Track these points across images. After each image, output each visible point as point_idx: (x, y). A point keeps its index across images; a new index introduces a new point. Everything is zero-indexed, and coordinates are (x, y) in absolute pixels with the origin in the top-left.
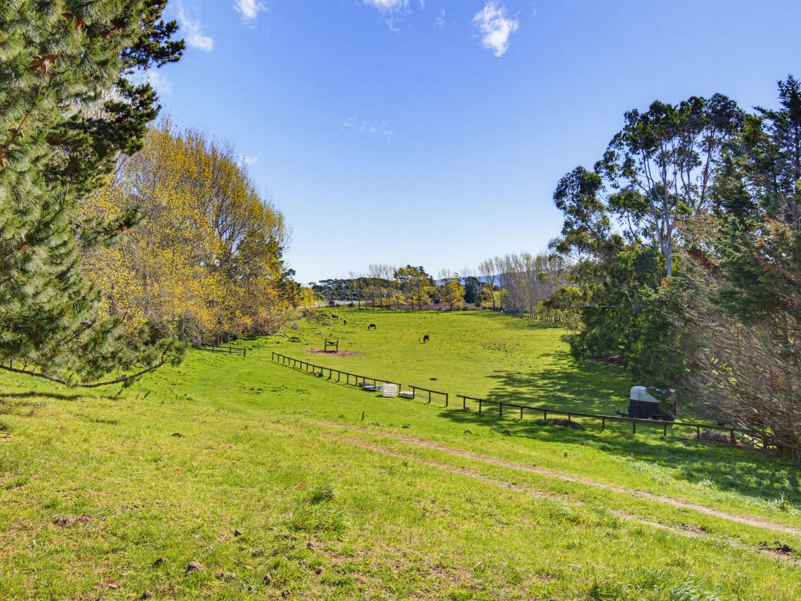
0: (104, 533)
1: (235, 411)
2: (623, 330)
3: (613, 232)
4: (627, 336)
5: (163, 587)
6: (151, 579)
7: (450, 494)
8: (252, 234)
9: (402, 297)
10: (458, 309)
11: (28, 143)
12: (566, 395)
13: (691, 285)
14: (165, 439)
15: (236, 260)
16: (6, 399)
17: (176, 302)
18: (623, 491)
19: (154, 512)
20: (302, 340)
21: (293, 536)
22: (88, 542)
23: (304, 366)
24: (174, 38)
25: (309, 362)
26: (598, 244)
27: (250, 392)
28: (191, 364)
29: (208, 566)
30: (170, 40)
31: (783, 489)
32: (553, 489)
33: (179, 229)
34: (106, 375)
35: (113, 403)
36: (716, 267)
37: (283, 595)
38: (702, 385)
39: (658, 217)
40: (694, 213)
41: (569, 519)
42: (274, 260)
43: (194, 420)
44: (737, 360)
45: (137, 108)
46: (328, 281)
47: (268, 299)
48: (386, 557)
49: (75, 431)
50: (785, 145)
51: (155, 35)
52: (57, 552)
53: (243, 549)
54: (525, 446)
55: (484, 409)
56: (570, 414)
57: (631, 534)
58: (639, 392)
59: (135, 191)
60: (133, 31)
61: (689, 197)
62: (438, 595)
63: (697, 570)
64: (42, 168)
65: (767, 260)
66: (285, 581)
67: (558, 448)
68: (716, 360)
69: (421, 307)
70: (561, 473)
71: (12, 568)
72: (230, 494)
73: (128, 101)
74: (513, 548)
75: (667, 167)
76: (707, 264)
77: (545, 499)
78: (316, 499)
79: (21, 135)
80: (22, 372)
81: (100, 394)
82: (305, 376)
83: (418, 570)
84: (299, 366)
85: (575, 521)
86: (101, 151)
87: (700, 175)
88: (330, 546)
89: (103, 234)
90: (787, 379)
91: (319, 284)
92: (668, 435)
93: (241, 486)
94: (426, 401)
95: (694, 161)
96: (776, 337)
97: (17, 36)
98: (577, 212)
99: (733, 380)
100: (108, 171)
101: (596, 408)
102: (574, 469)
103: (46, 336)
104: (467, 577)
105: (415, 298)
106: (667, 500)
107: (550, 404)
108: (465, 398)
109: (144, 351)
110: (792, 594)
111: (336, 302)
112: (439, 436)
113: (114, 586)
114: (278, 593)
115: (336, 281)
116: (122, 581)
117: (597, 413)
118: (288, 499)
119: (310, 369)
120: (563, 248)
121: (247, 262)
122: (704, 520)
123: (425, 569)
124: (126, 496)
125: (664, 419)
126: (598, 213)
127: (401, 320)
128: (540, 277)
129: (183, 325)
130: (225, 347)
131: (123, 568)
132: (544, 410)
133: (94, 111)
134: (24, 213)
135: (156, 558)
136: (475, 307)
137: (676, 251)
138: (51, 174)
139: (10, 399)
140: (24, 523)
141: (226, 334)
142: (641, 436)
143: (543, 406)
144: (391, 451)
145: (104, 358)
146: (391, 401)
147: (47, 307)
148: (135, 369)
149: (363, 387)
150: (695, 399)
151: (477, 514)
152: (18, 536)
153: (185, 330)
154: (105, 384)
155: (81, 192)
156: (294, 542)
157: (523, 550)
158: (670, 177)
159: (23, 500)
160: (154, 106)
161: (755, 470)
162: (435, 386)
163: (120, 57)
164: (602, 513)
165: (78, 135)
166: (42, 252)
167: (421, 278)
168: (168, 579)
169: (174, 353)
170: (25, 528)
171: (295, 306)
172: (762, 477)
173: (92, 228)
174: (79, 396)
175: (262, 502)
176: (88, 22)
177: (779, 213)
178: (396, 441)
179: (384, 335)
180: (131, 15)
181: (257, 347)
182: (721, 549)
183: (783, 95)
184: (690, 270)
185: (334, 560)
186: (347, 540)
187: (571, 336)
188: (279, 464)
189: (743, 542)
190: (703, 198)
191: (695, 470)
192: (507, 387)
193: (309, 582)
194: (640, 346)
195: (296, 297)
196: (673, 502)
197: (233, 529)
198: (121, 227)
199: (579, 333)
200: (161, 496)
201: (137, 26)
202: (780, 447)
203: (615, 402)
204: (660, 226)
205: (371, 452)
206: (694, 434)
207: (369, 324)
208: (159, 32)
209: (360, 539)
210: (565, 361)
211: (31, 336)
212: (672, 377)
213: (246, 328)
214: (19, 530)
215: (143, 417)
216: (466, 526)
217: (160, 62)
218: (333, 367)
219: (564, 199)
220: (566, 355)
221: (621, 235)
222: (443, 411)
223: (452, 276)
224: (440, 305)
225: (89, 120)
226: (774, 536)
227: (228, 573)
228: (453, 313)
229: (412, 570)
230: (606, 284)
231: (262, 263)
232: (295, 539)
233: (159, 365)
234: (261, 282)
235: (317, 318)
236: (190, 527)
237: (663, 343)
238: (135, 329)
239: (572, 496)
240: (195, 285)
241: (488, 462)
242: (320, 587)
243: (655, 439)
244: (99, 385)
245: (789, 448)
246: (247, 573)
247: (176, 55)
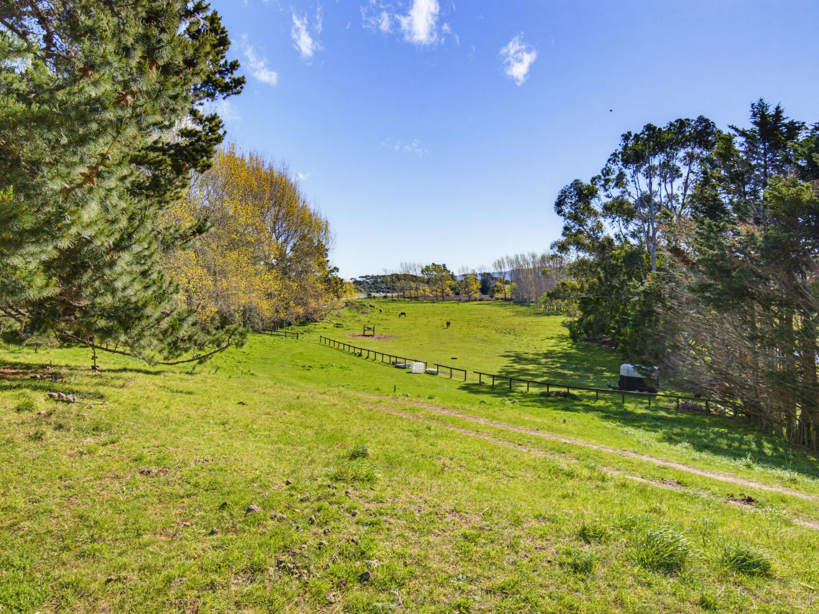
0: (180, 481)
1: (290, 384)
2: (614, 317)
3: (605, 234)
4: (617, 322)
5: (227, 525)
6: (218, 519)
7: (466, 453)
8: (303, 238)
9: (428, 290)
10: (475, 300)
11: (114, 165)
12: (566, 372)
13: (671, 279)
14: (232, 407)
15: (290, 260)
16: (103, 374)
17: (241, 294)
18: (612, 451)
19: (222, 464)
20: (345, 326)
21: (334, 485)
22: (167, 489)
23: (346, 347)
24: (237, 74)
25: (351, 345)
26: (593, 245)
27: (302, 368)
28: (254, 346)
29: (264, 509)
30: (233, 77)
31: (750, 450)
32: (553, 449)
33: (242, 234)
34: (185, 355)
35: (189, 377)
36: (693, 264)
37: (325, 533)
38: (681, 363)
39: (645, 221)
40: (675, 218)
41: (565, 473)
42: (321, 259)
43: (255, 392)
44: (712, 342)
45: (207, 134)
46: (366, 277)
47: (316, 292)
48: (410, 503)
49: (158, 400)
50: (754, 158)
51: (221, 72)
52: (143, 496)
53: (292, 496)
54: (531, 413)
55: (496, 382)
56: (568, 387)
57: (616, 486)
58: (627, 369)
59: (207, 203)
60: (201, 70)
61: (672, 204)
62: (452, 534)
63: (671, 515)
64: (129, 185)
65: (738, 257)
66: (327, 521)
67: (558, 415)
68: (694, 343)
69: (444, 298)
70: (559, 435)
71: (106, 509)
72: (283, 452)
73: (199, 128)
74: (516, 497)
75: (653, 179)
76: (685, 260)
77: (545, 458)
78: (354, 456)
79: (108, 158)
80: (114, 352)
81: (180, 370)
82: (346, 356)
83: (437, 514)
84: (343, 347)
85: (570, 475)
86: (179, 170)
87: (682, 185)
88: (364, 494)
89: (179, 240)
90: (754, 358)
91: (359, 279)
92: (653, 405)
93: (293, 445)
94: (448, 376)
95: (676, 173)
96: (745, 322)
97: (106, 76)
98: (575, 218)
99: (708, 359)
100: (184, 186)
101: (590, 382)
102: (571, 433)
103: (133, 323)
104: (477, 520)
105: (439, 290)
106: (649, 459)
107: (552, 379)
108: (480, 374)
109: (215, 335)
110: (751, 536)
111: (373, 294)
112: (458, 405)
113: (188, 524)
114: (321, 531)
115: (373, 277)
116: (194, 520)
117: (592, 386)
118: (331, 456)
119: (352, 350)
120: (563, 247)
121: (299, 262)
122: (680, 476)
123: (442, 513)
124: (198, 453)
125: (649, 391)
126: (592, 218)
127: (427, 309)
128: (544, 273)
129: (247, 314)
130: (281, 331)
131: (195, 510)
132: (548, 384)
133: (171, 137)
134: (113, 222)
135: (222, 502)
136: (490, 298)
137: (660, 250)
138: (136, 190)
139: (107, 373)
140: (117, 473)
141: (282, 321)
142: (629, 405)
143: (547, 381)
144: (418, 417)
145: (183, 340)
146: (420, 377)
147: (134, 299)
148: (208, 350)
149: (395, 365)
150: (675, 375)
151: (488, 469)
152: (112, 483)
153: (248, 318)
154: (183, 362)
155: (161, 203)
156: (334, 491)
157: (524, 498)
158: (655, 187)
159: (116, 455)
160: (221, 132)
161: (726, 434)
162: (456, 364)
163: (192, 91)
164: (593, 469)
165: (158, 156)
166: (126, 256)
167: (444, 274)
168: (232, 519)
169: (238, 337)
170: (117, 477)
171: (339, 297)
172: (733, 440)
173: (171, 234)
174: (162, 372)
175: (309, 458)
176: (161, 63)
177: (749, 217)
178: (422, 409)
179: (413, 322)
180: (200, 57)
181: (309, 331)
182: (693, 499)
183: (754, 115)
184: (671, 266)
185: (367, 505)
186: (378, 489)
187: (570, 322)
188: (324, 427)
189: (713, 494)
190: (683, 205)
191: (675, 435)
192: (513, 365)
193: (346, 523)
194: (628, 330)
195: (340, 290)
196: (654, 460)
197: (285, 480)
198: (194, 234)
199: (576, 319)
200: (226, 452)
201: (206, 66)
202: (748, 415)
203: (608, 378)
204: (646, 229)
205: (401, 418)
206: (675, 404)
207: (400, 312)
208: (224, 69)
209: (389, 488)
210: (565, 343)
211: (121, 323)
212: (656, 356)
213: (299, 316)
214: (113, 478)
215: (213, 389)
216: (478, 479)
217: (225, 95)
218: (370, 349)
219: (564, 207)
220: (567, 338)
221: (613, 237)
222: (462, 384)
223: (470, 272)
224: (461, 296)
225: (167, 144)
226: (740, 489)
227: (280, 515)
228: (471, 303)
229: (431, 514)
230: (599, 279)
231: (312, 263)
232: (336, 488)
233: (226, 347)
234: (311, 278)
235: (357, 308)
236: (250, 477)
237: (648, 327)
238: (208, 317)
239: (567, 454)
240: (256, 280)
241: (498, 427)
242: (355, 527)
243: (641, 408)
244: (178, 363)
245: (756, 416)
246: (295, 515)
247: (239, 88)
